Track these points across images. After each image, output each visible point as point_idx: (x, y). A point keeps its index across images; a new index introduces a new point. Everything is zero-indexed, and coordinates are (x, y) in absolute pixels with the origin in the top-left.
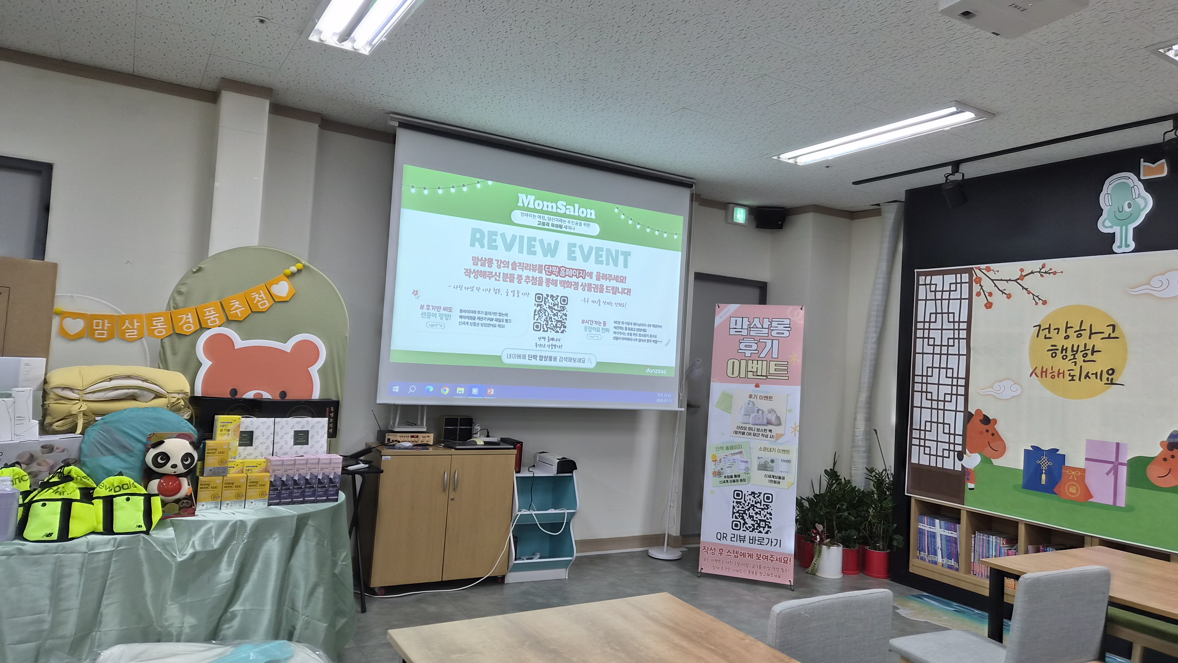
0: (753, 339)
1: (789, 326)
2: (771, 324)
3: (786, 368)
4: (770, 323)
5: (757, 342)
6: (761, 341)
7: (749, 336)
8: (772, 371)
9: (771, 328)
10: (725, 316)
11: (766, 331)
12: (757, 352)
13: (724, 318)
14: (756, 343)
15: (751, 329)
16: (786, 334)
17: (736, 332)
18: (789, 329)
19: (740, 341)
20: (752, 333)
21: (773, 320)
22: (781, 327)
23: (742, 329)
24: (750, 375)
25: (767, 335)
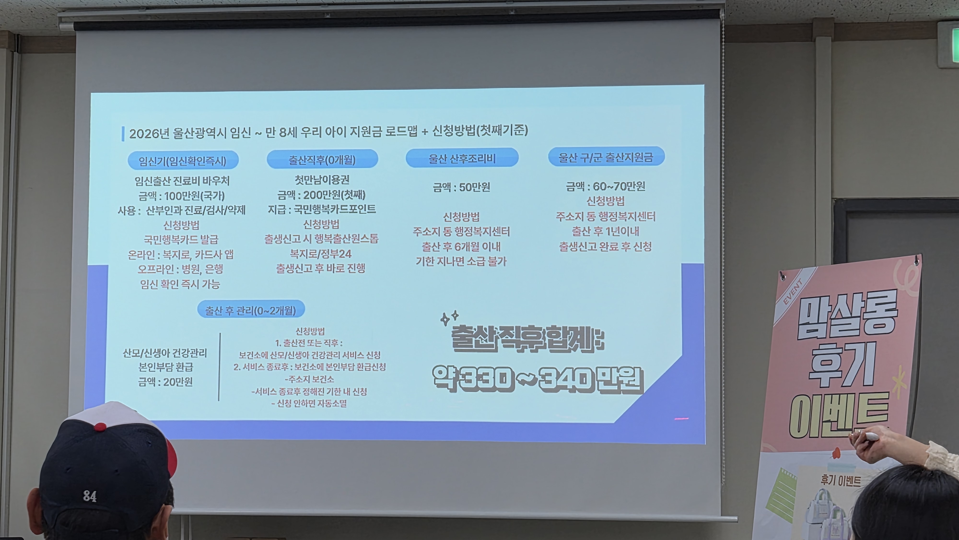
0: (834, 346)
1: (893, 306)
2: (865, 307)
3: (885, 407)
4: (863, 304)
5: (840, 351)
6: (848, 347)
7: (828, 340)
8: (862, 418)
9: (866, 316)
10: (793, 297)
11: (855, 323)
12: (839, 374)
13: (790, 302)
14: (838, 354)
15: (834, 322)
16: (890, 324)
17: (808, 331)
18: (894, 313)
19: (815, 352)
20: (835, 331)
21: (870, 295)
22: (881, 311)
23: (818, 323)
24: (827, 430)
25: (857, 332)
